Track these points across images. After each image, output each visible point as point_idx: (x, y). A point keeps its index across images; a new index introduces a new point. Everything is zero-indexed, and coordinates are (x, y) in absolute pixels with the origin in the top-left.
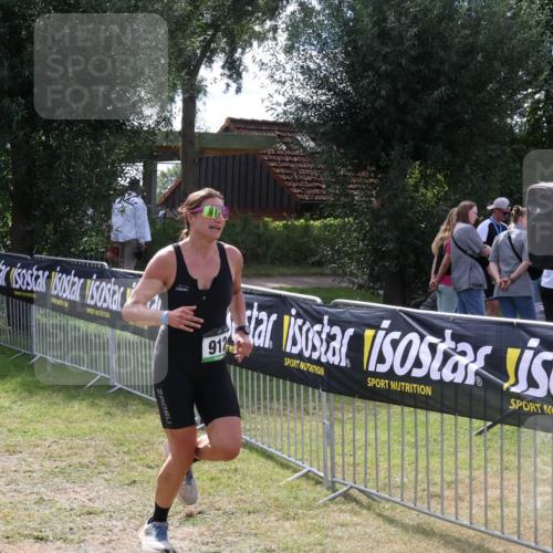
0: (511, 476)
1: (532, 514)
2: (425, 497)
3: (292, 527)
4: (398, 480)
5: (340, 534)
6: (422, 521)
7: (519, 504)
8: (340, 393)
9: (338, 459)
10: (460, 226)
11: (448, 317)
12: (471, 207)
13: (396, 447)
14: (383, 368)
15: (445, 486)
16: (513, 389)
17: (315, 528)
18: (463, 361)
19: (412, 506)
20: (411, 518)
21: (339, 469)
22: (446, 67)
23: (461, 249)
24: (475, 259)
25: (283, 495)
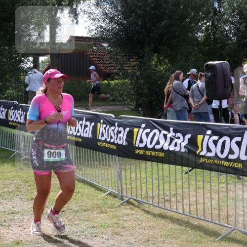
0: (200, 191)
1: (210, 207)
2: (163, 202)
3: (104, 216)
4: (151, 194)
5: (126, 219)
6: (162, 212)
7: (204, 203)
8: (124, 157)
9: (124, 186)
10: (176, 82)
11: (171, 122)
12: (180, 73)
13: (150, 180)
14: (142, 145)
15: (172, 196)
16: (201, 154)
17: (115, 217)
19: (157, 205)
20: (157, 211)
21: (124, 191)
22: (167, 11)
23: (176, 92)
24: (183, 97)
25: (100, 202)
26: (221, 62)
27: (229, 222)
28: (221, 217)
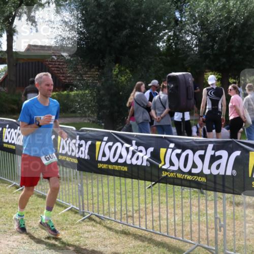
0: (163, 206)
1: (173, 223)
2: (125, 217)
3: (65, 234)
4: (113, 210)
5: (87, 236)
6: (124, 228)
7: (167, 219)
8: (86, 171)
9: (85, 202)
10: (137, 93)
11: (134, 135)
12: (142, 84)
13: (112, 195)
14: (105, 159)
15: (134, 212)
16: (164, 167)
17: (75, 234)
18: (141, 155)
19: (120, 221)
20: (120, 227)
21: (86, 206)
22: (128, 20)
23: (138, 104)
24: (145, 108)
25: (60, 219)
26: (184, 73)
27: (193, 238)
28: (185, 233)
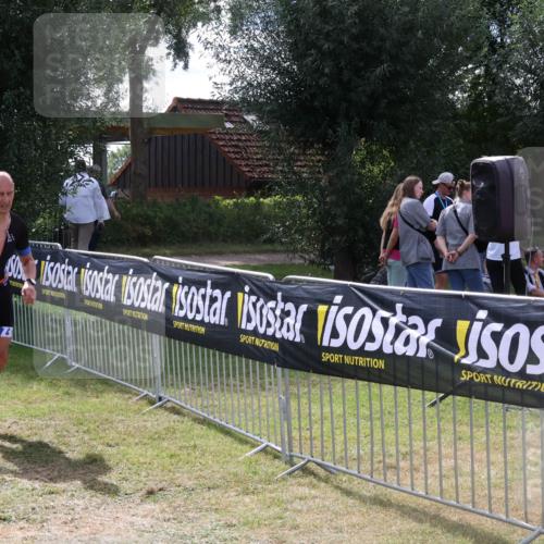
0: (464, 446)
1: (486, 483)
2: (381, 468)
3: (252, 502)
4: (355, 452)
5: (299, 508)
6: (379, 492)
7: (473, 473)
8: (295, 368)
9: (295, 434)
10: (407, 201)
11: (399, 291)
12: (416, 182)
13: (352, 420)
14: (336, 343)
15: (401, 457)
16: (464, 361)
17: (274, 502)
18: (414, 334)
19: (369, 477)
20: (368, 490)
21: (296, 443)
22: (388, 44)
23: (409, 224)
24: (423, 233)
25: (242, 470)
26: (508, 157)
27: (530, 517)
28: (512, 505)
